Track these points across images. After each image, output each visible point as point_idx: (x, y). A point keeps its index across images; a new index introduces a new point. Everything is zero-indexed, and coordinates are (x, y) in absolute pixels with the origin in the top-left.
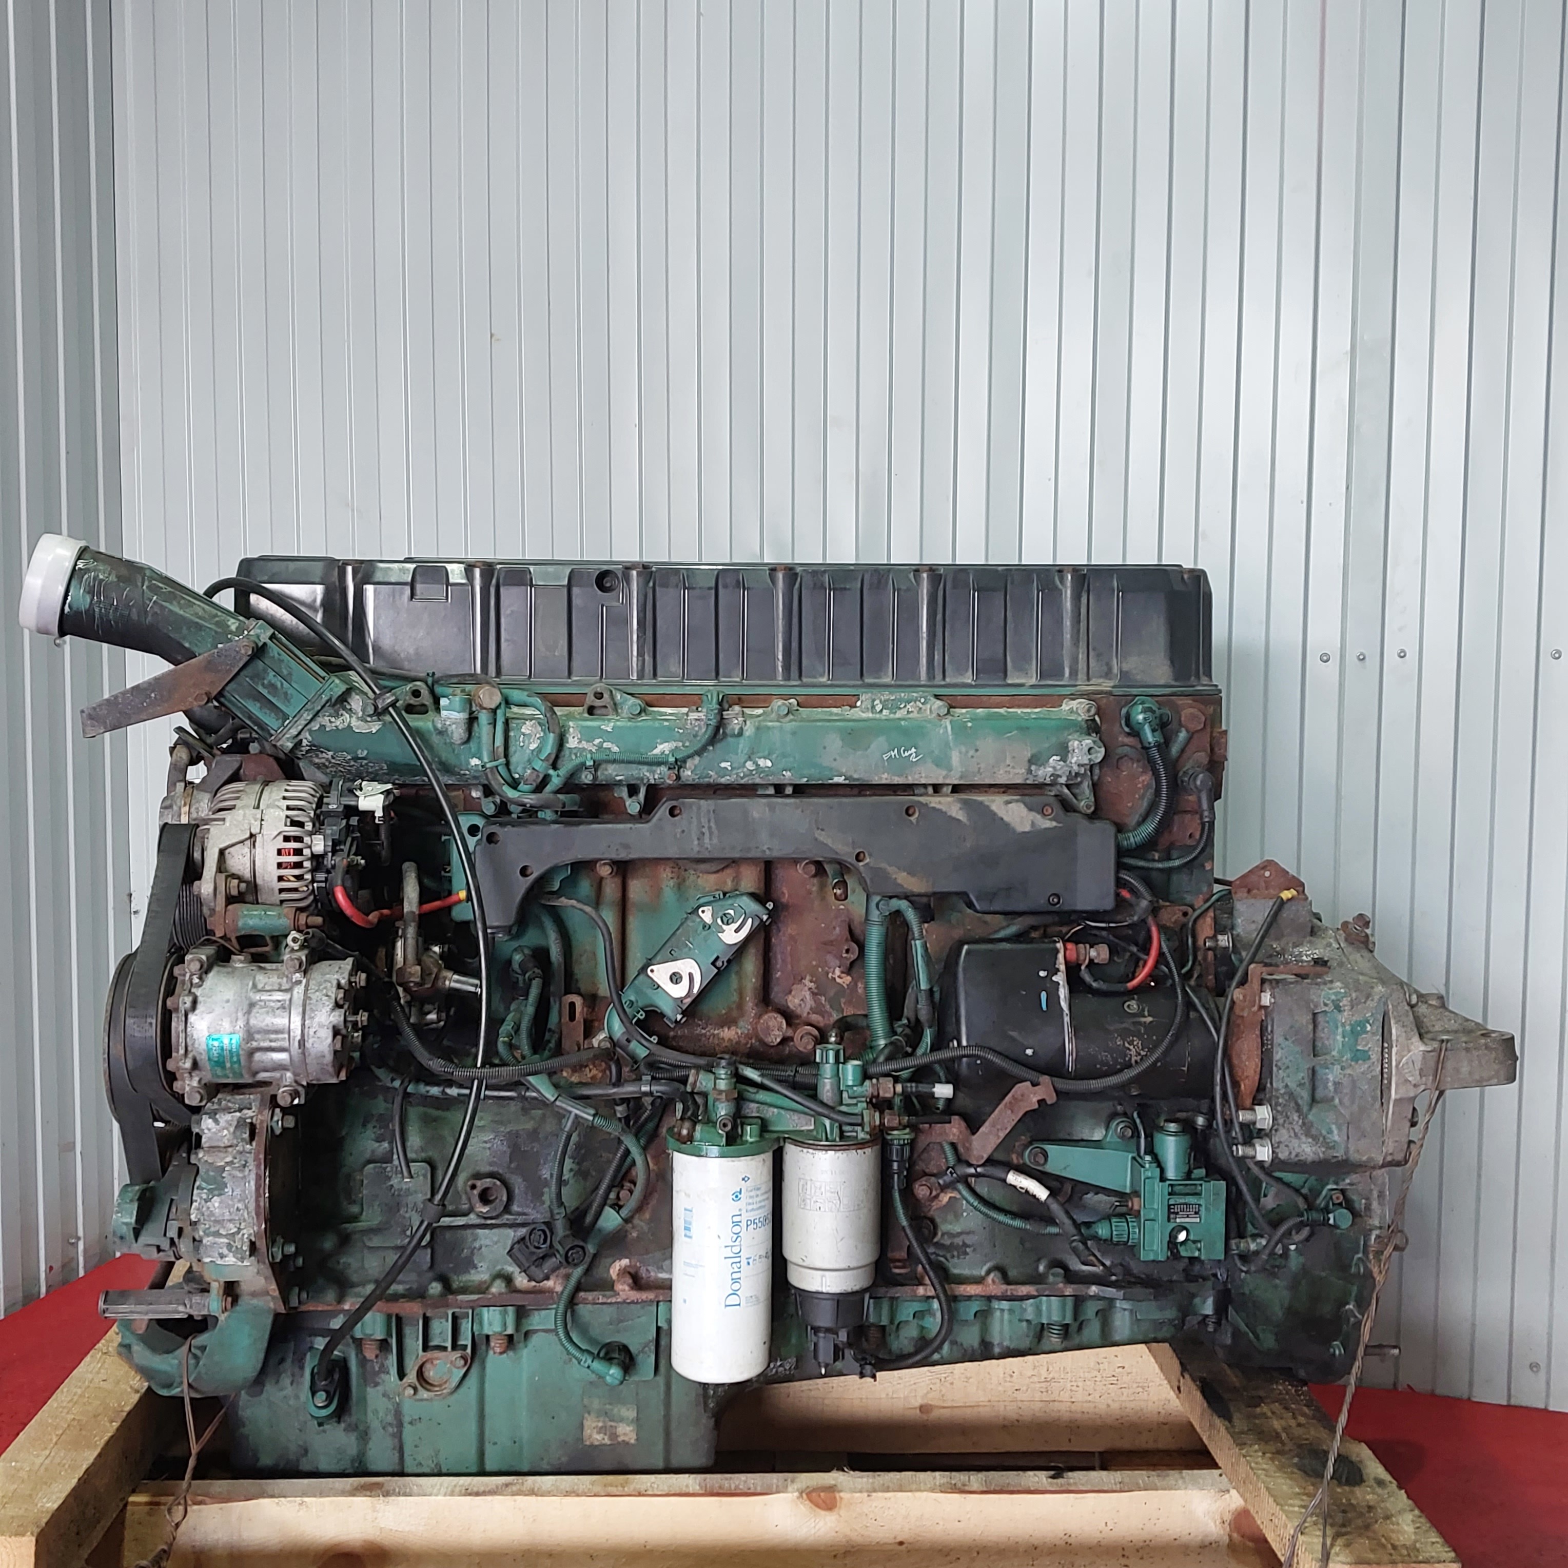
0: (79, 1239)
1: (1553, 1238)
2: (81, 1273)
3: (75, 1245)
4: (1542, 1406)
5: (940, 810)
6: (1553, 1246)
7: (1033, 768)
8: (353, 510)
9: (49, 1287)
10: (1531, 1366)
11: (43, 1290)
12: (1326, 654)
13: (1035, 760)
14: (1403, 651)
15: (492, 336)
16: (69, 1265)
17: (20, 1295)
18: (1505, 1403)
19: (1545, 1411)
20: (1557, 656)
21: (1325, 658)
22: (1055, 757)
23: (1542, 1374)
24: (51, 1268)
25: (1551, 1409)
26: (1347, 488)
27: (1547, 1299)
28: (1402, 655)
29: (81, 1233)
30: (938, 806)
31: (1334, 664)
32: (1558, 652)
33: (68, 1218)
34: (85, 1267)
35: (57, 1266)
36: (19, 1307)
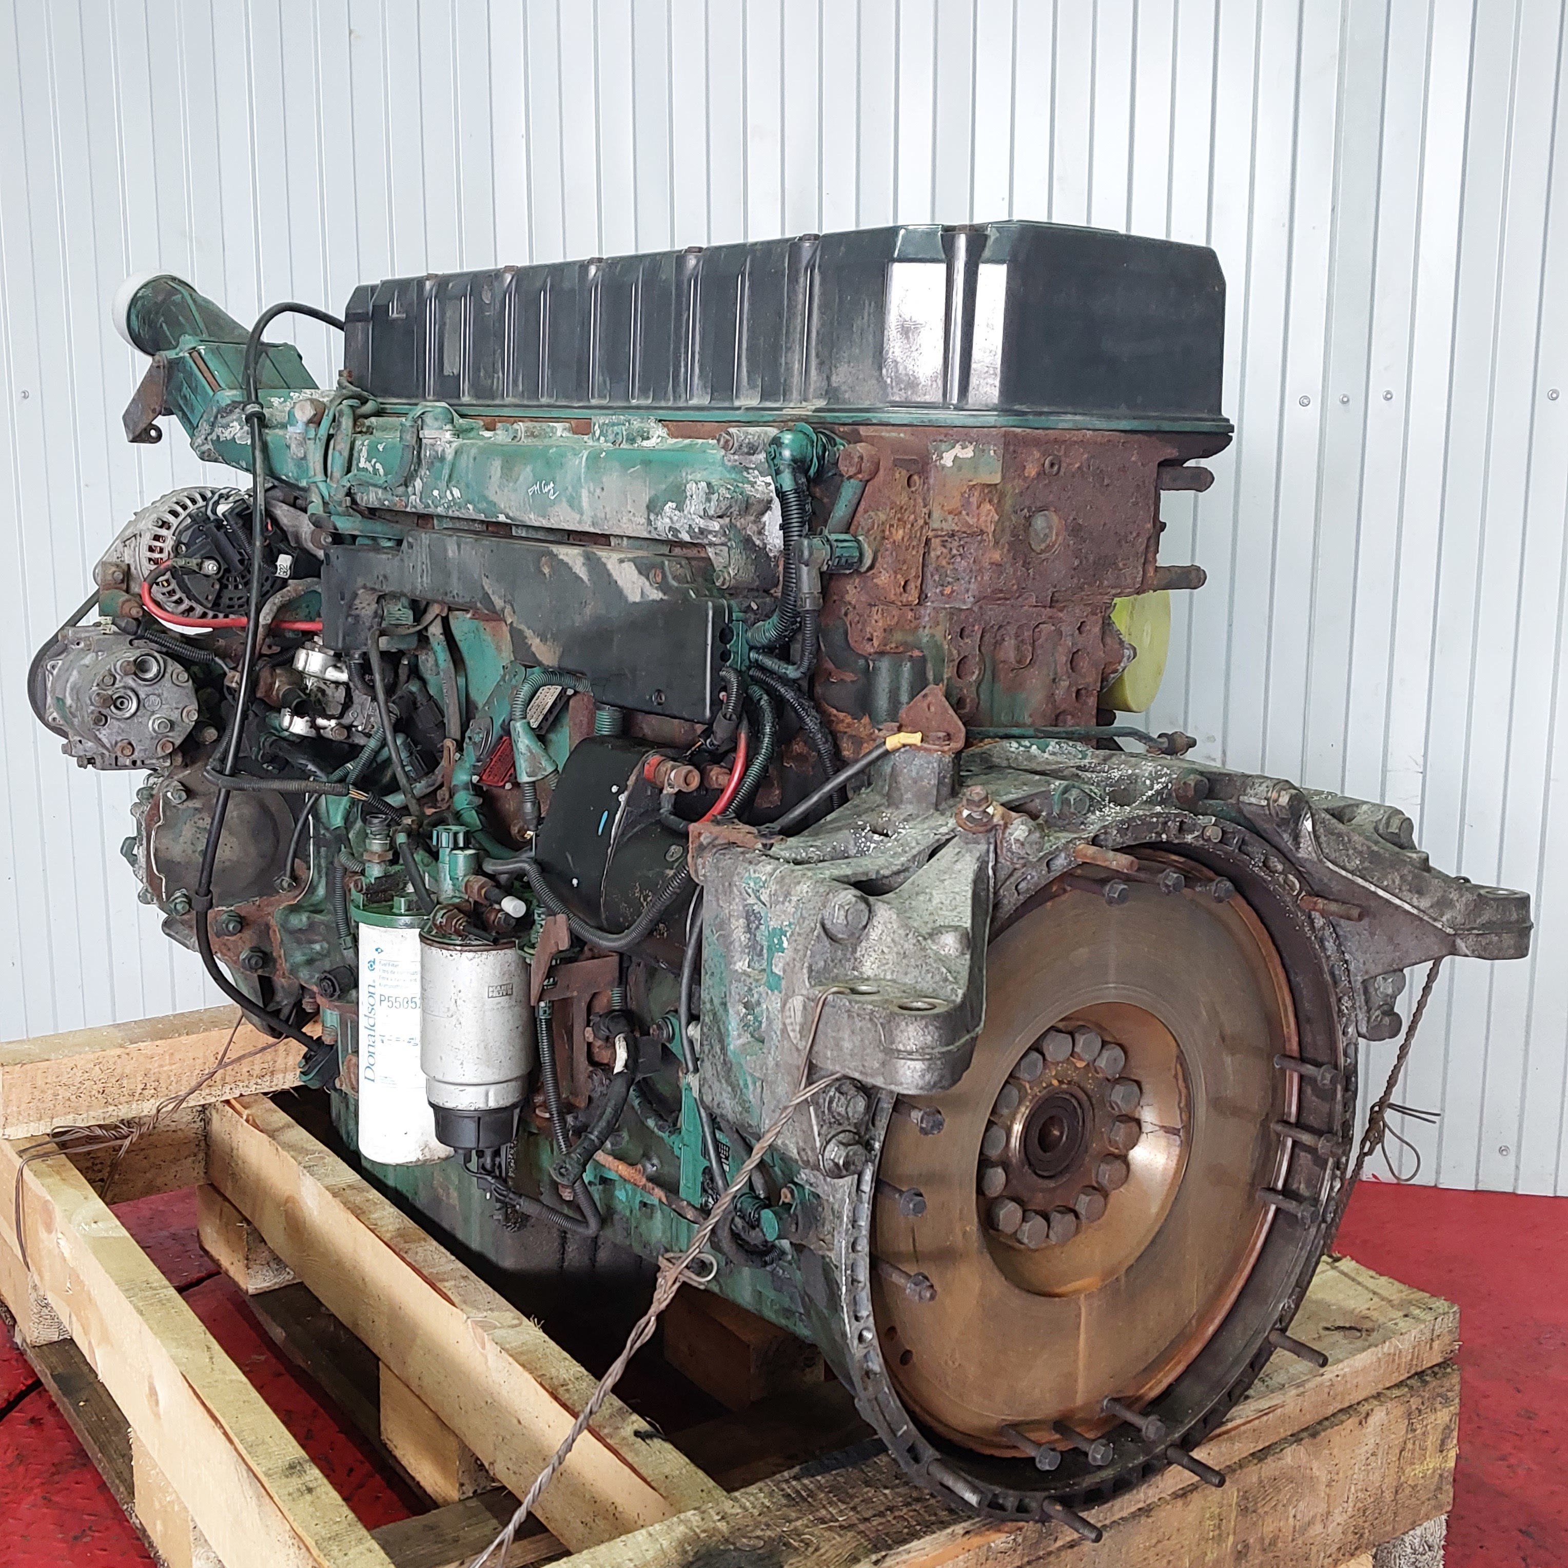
1: (1529, 1017)
4: (1509, 1189)
5: (567, 564)
6: (1528, 1025)
7: (652, 517)
10: (1501, 1151)
12: (1306, 397)
13: (654, 507)
14: (1388, 393)
15: (350, 33)
18: (1473, 1188)
19: (1514, 1195)
20: (1554, 396)
21: (1304, 402)
22: (670, 504)
23: (1512, 1157)
25: (1519, 1192)
26: (1333, 210)
27: (1520, 1081)
28: (1388, 397)
30: (566, 559)
31: (1314, 408)
32: (1554, 391)
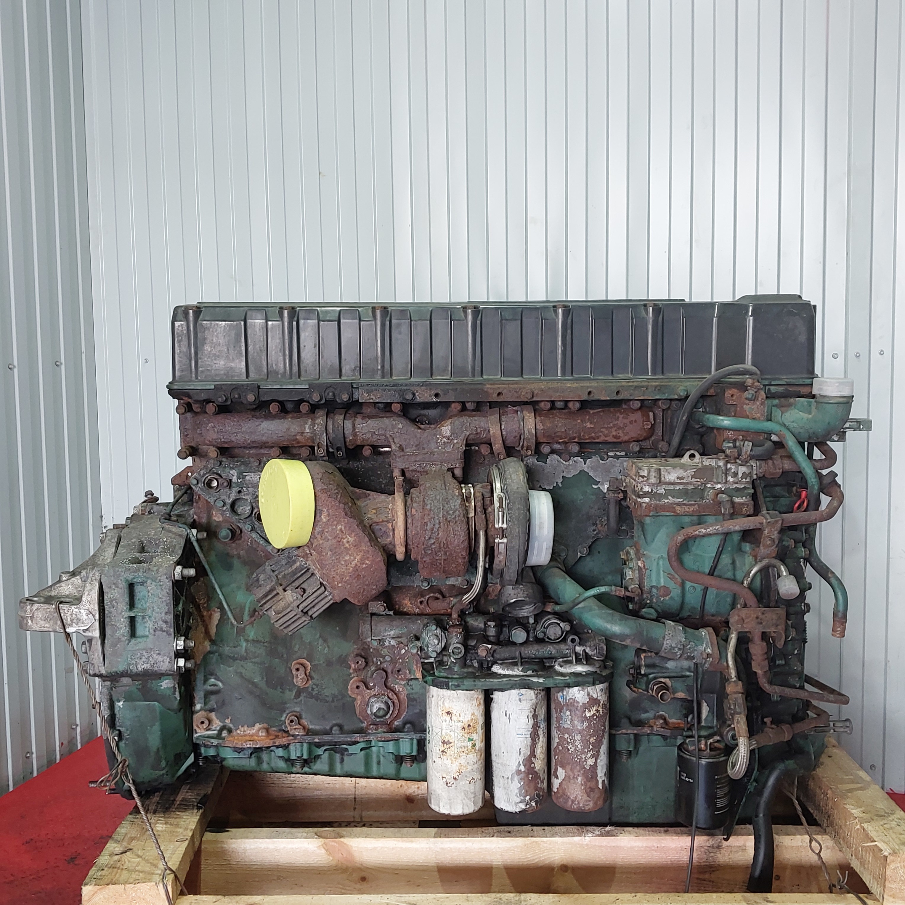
0: (77, 725)
2: (79, 747)
3: (75, 729)
8: (236, 281)
9: (61, 755)
11: (58, 757)
12: (836, 354)
14: (882, 351)
15: (320, 174)
16: (72, 741)
17: (45, 761)
21: (835, 356)
24: (62, 744)
26: (847, 254)
28: (882, 353)
29: (78, 722)
31: (841, 359)
33: (71, 713)
34: (81, 743)
35: (65, 742)
36: (45, 768)
